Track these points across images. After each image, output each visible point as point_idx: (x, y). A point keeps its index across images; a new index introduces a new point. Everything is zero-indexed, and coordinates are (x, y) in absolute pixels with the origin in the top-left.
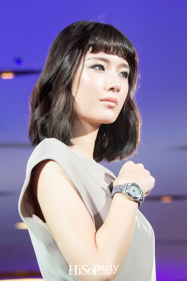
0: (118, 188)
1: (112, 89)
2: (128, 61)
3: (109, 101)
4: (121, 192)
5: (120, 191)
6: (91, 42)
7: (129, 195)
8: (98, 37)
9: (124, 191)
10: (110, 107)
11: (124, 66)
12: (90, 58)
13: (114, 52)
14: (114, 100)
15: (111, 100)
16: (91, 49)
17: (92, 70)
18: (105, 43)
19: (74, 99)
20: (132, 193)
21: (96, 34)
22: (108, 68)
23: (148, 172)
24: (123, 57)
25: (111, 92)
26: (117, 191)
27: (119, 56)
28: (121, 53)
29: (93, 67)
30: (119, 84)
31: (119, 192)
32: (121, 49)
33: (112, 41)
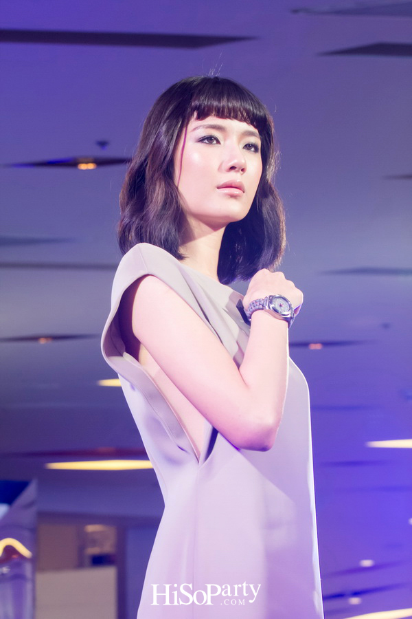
0: (258, 304)
1: (233, 168)
2: (255, 127)
3: (231, 187)
4: (263, 309)
5: (261, 307)
6: (195, 103)
7: (276, 311)
8: (204, 96)
9: (267, 307)
10: (233, 196)
11: (251, 134)
12: (196, 128)
13: (230, 114)
14: (237, 185)
15: (233, 185)
16: (195, 114)
17: (200, 145)
18: (215, 103)
19: (177, 188)
20: (278, 308)
21: (200, 93)
22: (225, 140)
23: (291, 284)
24: (245, 120)
25: (233, 173)
26: (257, 307)
27: (241, 120)
28: (243, 115)
29: (202, 140)
30: (243, 161)
31: (259, 309)
32: (242, 109)
33: (225, 99)
